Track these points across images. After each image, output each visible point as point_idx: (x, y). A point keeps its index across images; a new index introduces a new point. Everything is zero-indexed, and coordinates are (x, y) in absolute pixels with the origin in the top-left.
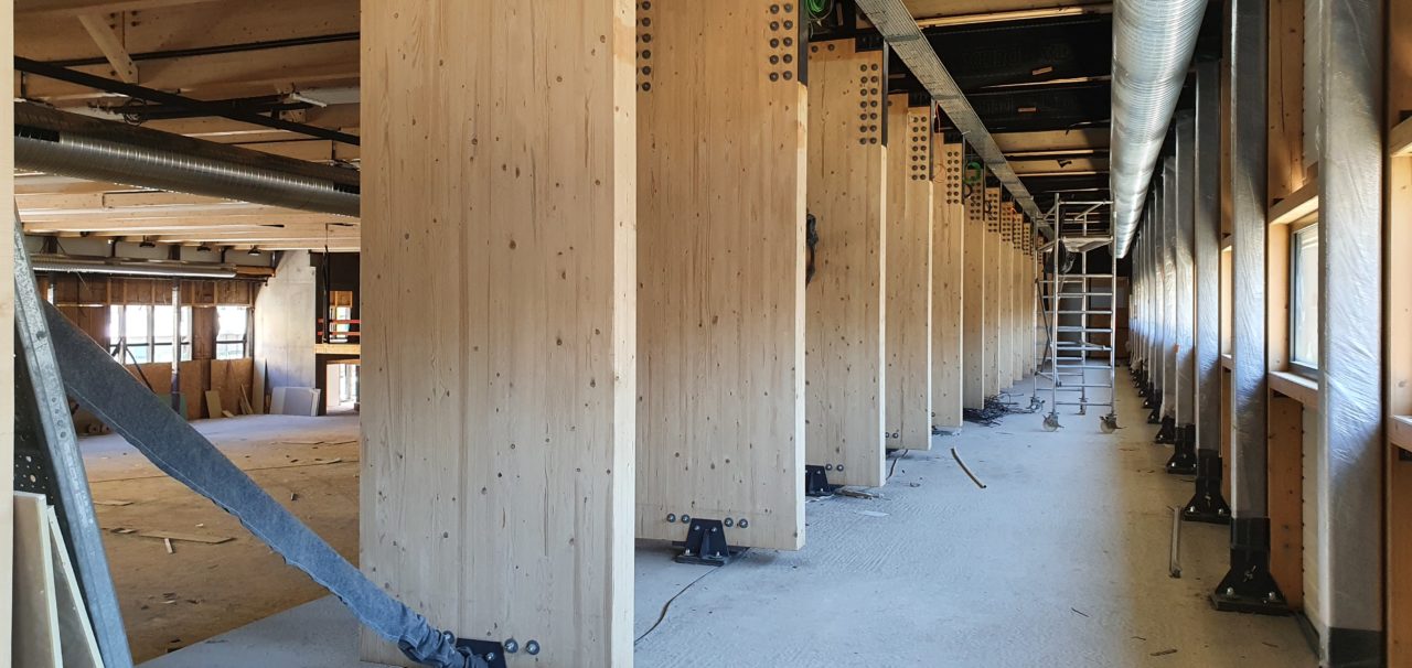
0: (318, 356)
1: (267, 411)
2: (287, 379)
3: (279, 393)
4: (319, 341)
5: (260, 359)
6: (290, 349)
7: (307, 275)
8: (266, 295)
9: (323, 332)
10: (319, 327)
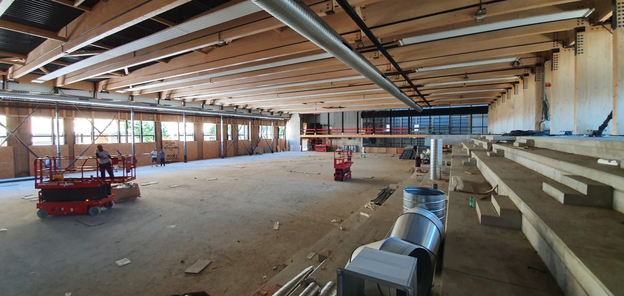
0: (301, 138)
1: (289, 150)
2: (294, 143)
3: (292, 147)
4: (301, 134)
5: (287, 139)
6: (294, 136)
7: (298, 119)
8: (288, 124)
9: (302, 132)
10: (301, 131)
